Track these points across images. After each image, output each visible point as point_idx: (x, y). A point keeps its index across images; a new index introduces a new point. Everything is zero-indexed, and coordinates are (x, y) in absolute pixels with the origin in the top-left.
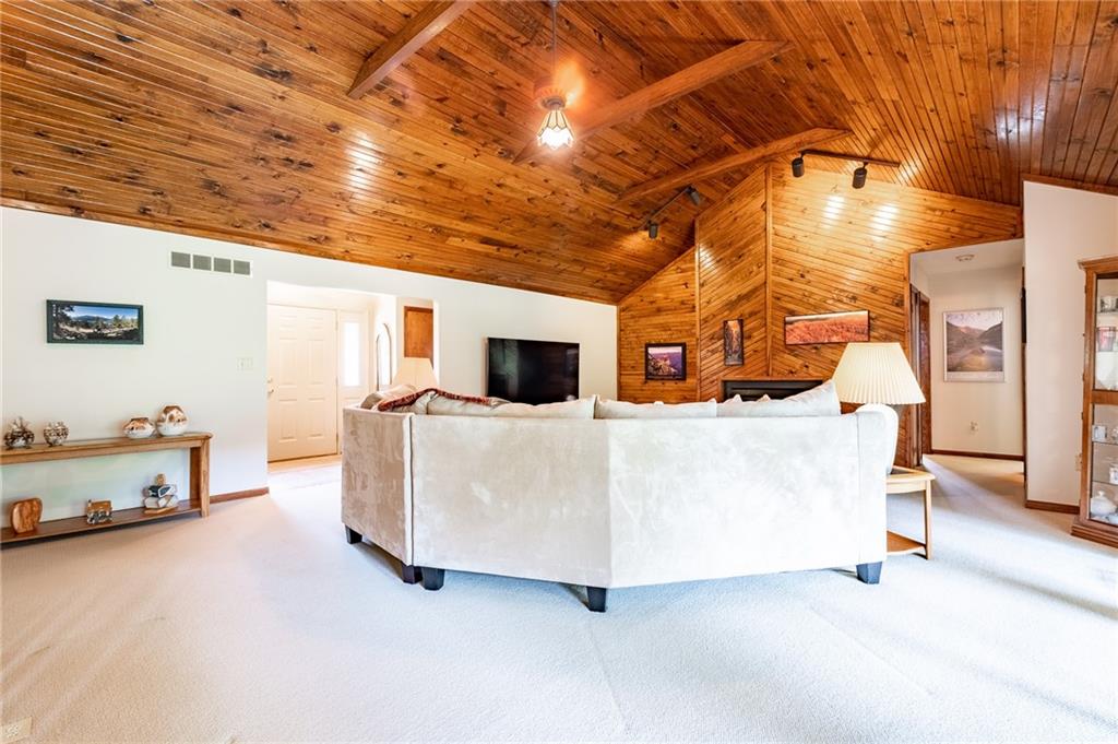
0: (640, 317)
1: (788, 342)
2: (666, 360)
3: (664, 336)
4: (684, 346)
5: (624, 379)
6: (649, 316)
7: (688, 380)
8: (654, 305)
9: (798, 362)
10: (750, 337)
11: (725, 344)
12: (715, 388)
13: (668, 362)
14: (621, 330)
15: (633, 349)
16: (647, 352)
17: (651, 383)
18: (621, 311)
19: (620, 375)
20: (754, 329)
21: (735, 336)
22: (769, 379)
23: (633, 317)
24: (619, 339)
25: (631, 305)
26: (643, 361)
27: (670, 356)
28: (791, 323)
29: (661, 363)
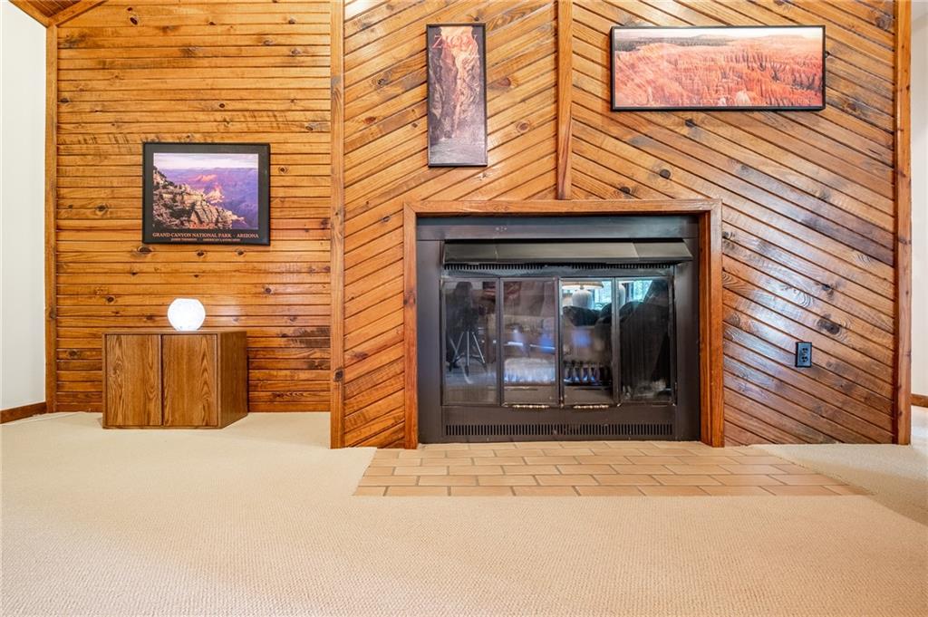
0: (126, 67)
1: (622, 100)
2: (209, 188)
3: (205, 125)
4: (264, 151)
5: (69, 242)
6: (159, 66)
7: (275, 245)
8: (172, 39)
9: (643, 164)
10: (507, 83)
11: (428, 99)
12: (393, 239)
13: (216, 194)
14: (59, 100)
15: (106, 156)
16: (148, 167)
17: (162, 254)
18: (61, 45)
19: (56, 229)
20: (520, 60)
21: (462, 73)
22: (562, 207)
23: (103, 66)
24: (56, 126)
25: (98, 32)
26: (139, 192)
27: (222, 178)
28: (630, 47)
29: (196, 196)
